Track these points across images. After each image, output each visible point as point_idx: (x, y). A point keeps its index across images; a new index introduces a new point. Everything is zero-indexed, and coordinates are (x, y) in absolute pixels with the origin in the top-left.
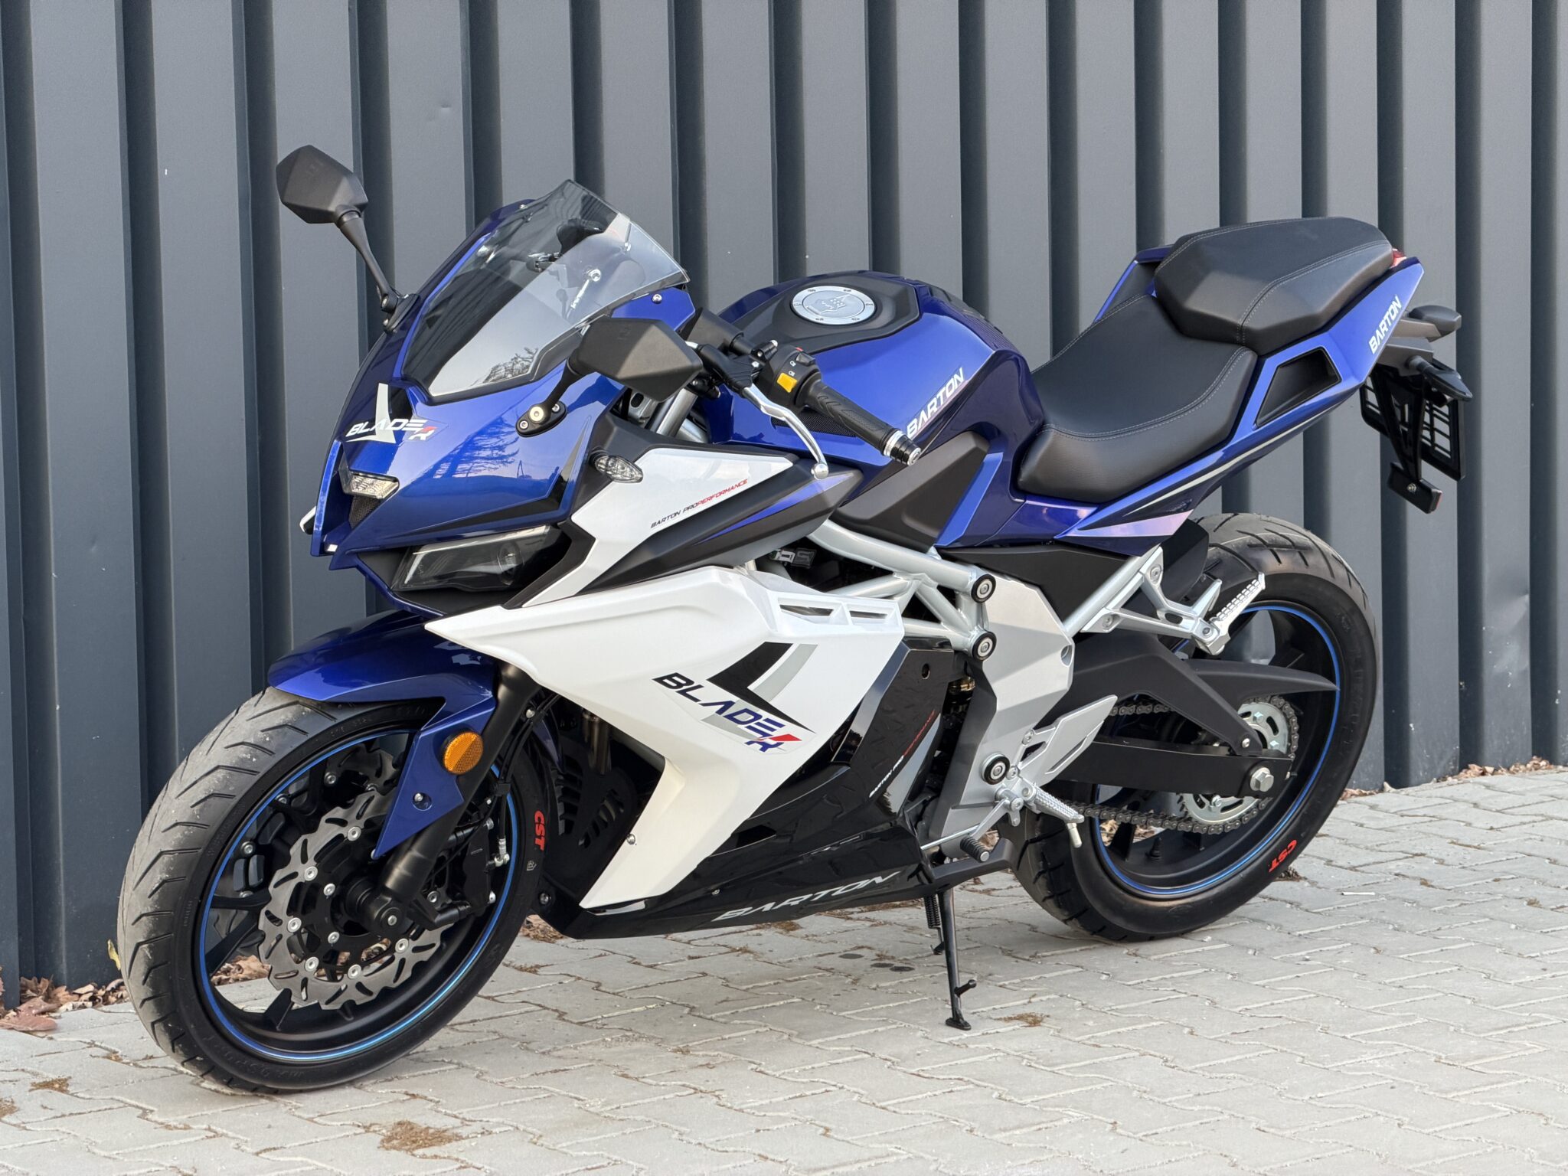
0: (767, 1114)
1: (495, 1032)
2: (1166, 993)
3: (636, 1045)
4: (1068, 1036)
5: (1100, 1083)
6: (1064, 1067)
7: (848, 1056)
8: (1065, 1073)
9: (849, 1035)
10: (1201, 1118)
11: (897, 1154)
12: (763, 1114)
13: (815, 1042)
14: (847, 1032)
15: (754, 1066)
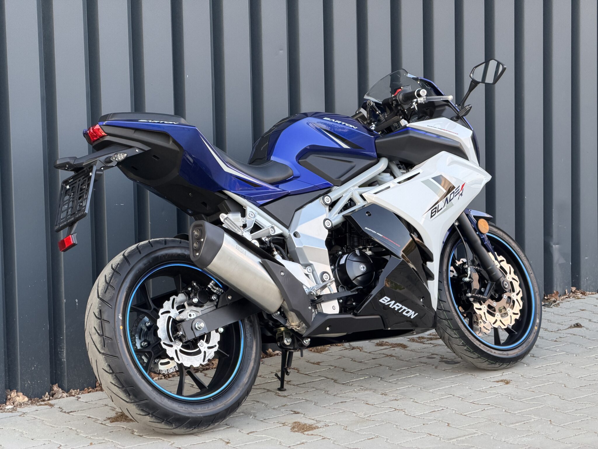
0: (425, 418)
1: (313, 387)
2: (550, 371)
3: (367, 392)
4: (521, 388)
5: (540, 406)
6: (524, 399)
7: (445, 396)
8: (525, 402)
9: (442, 388)
10: (581, 419)
11: (477, 433)
12: (423, 418)
13: (431, 391)
14: (441, 387)
15: (413, 400)
